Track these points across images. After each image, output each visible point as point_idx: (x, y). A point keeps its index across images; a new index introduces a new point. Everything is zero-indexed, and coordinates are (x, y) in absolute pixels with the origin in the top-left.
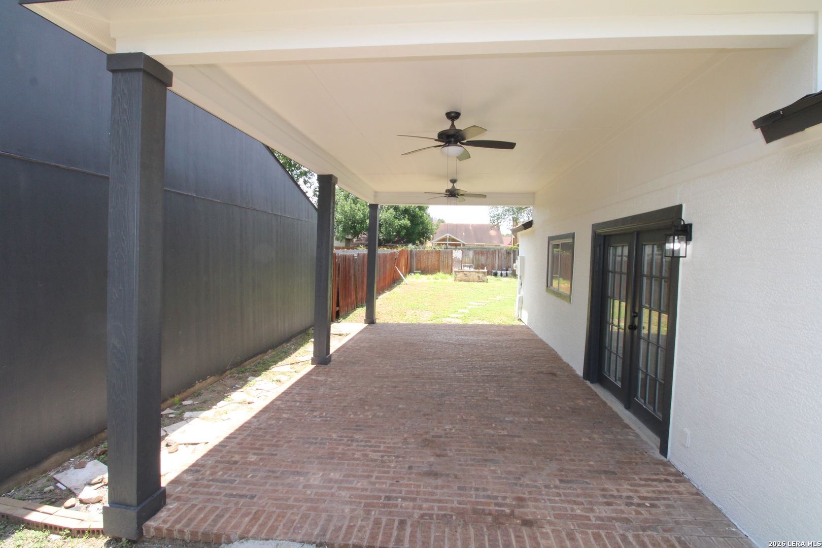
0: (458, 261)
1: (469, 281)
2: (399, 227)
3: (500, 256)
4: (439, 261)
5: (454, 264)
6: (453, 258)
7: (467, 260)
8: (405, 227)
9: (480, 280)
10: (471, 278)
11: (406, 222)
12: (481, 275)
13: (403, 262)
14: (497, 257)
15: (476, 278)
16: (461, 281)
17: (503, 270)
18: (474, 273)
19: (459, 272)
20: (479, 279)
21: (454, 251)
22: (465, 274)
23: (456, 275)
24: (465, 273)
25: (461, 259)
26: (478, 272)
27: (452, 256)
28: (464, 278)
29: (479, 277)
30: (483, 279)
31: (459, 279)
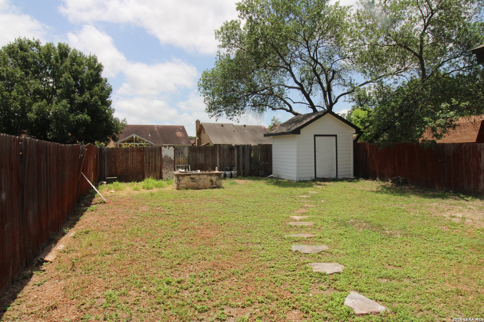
0: (169, 161)
1: (198, 189)
2: (75, 123)
3: (222, 153)
4: (142, 162)
5: (164, 166)
6: (163, 157)
7: (181, 159)
8: (84, 123)
9: (214, 186)
10: (201, 183)
11: (85, 117)
12: (214, 178)
13: (91, 165)
14: (218, 154)
15: (208, 183)
16: (187, 189)
17: (227, 170)
18: (205, 177)
19: (183, 176)
20: (212, 184)
21: (163, 148)
22: (192, 178)
23: (179, 180)
24: (192, 176)
25: (173, 158)
26: (211, 175)
27: (161, 155)
28: (192, 183)
29: (211, 181)
30: (218, 183)
31: (184, 185)
